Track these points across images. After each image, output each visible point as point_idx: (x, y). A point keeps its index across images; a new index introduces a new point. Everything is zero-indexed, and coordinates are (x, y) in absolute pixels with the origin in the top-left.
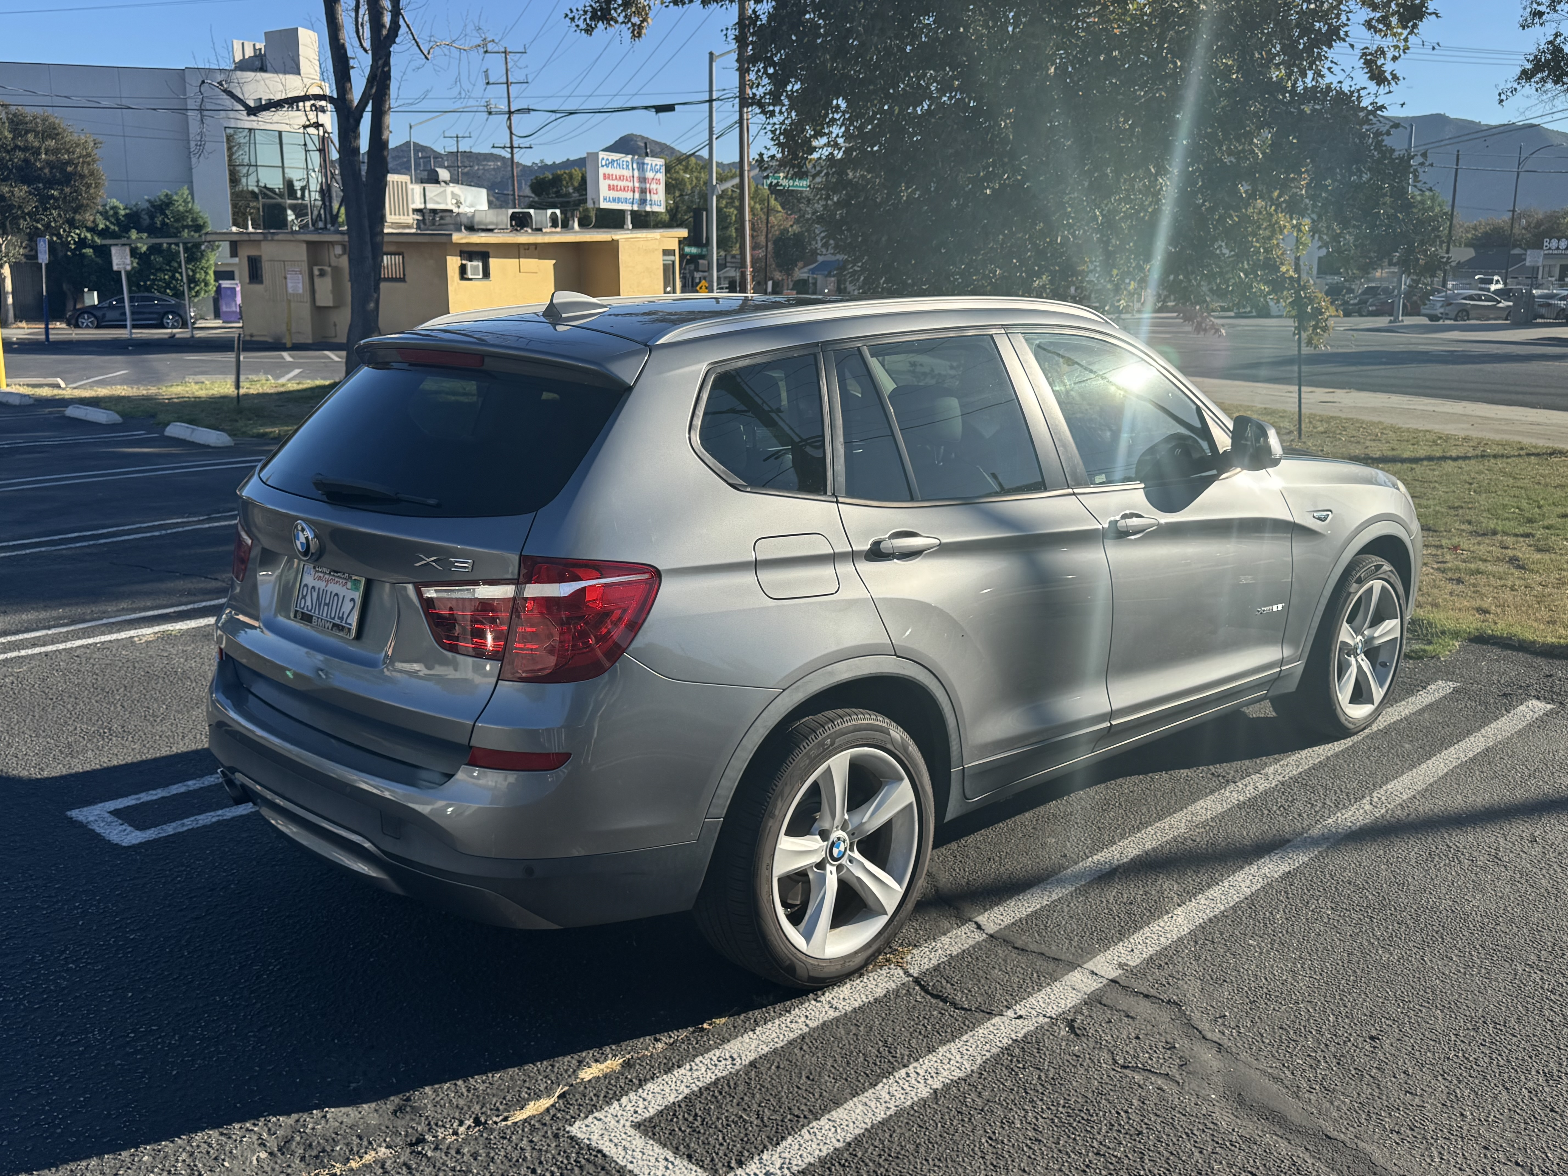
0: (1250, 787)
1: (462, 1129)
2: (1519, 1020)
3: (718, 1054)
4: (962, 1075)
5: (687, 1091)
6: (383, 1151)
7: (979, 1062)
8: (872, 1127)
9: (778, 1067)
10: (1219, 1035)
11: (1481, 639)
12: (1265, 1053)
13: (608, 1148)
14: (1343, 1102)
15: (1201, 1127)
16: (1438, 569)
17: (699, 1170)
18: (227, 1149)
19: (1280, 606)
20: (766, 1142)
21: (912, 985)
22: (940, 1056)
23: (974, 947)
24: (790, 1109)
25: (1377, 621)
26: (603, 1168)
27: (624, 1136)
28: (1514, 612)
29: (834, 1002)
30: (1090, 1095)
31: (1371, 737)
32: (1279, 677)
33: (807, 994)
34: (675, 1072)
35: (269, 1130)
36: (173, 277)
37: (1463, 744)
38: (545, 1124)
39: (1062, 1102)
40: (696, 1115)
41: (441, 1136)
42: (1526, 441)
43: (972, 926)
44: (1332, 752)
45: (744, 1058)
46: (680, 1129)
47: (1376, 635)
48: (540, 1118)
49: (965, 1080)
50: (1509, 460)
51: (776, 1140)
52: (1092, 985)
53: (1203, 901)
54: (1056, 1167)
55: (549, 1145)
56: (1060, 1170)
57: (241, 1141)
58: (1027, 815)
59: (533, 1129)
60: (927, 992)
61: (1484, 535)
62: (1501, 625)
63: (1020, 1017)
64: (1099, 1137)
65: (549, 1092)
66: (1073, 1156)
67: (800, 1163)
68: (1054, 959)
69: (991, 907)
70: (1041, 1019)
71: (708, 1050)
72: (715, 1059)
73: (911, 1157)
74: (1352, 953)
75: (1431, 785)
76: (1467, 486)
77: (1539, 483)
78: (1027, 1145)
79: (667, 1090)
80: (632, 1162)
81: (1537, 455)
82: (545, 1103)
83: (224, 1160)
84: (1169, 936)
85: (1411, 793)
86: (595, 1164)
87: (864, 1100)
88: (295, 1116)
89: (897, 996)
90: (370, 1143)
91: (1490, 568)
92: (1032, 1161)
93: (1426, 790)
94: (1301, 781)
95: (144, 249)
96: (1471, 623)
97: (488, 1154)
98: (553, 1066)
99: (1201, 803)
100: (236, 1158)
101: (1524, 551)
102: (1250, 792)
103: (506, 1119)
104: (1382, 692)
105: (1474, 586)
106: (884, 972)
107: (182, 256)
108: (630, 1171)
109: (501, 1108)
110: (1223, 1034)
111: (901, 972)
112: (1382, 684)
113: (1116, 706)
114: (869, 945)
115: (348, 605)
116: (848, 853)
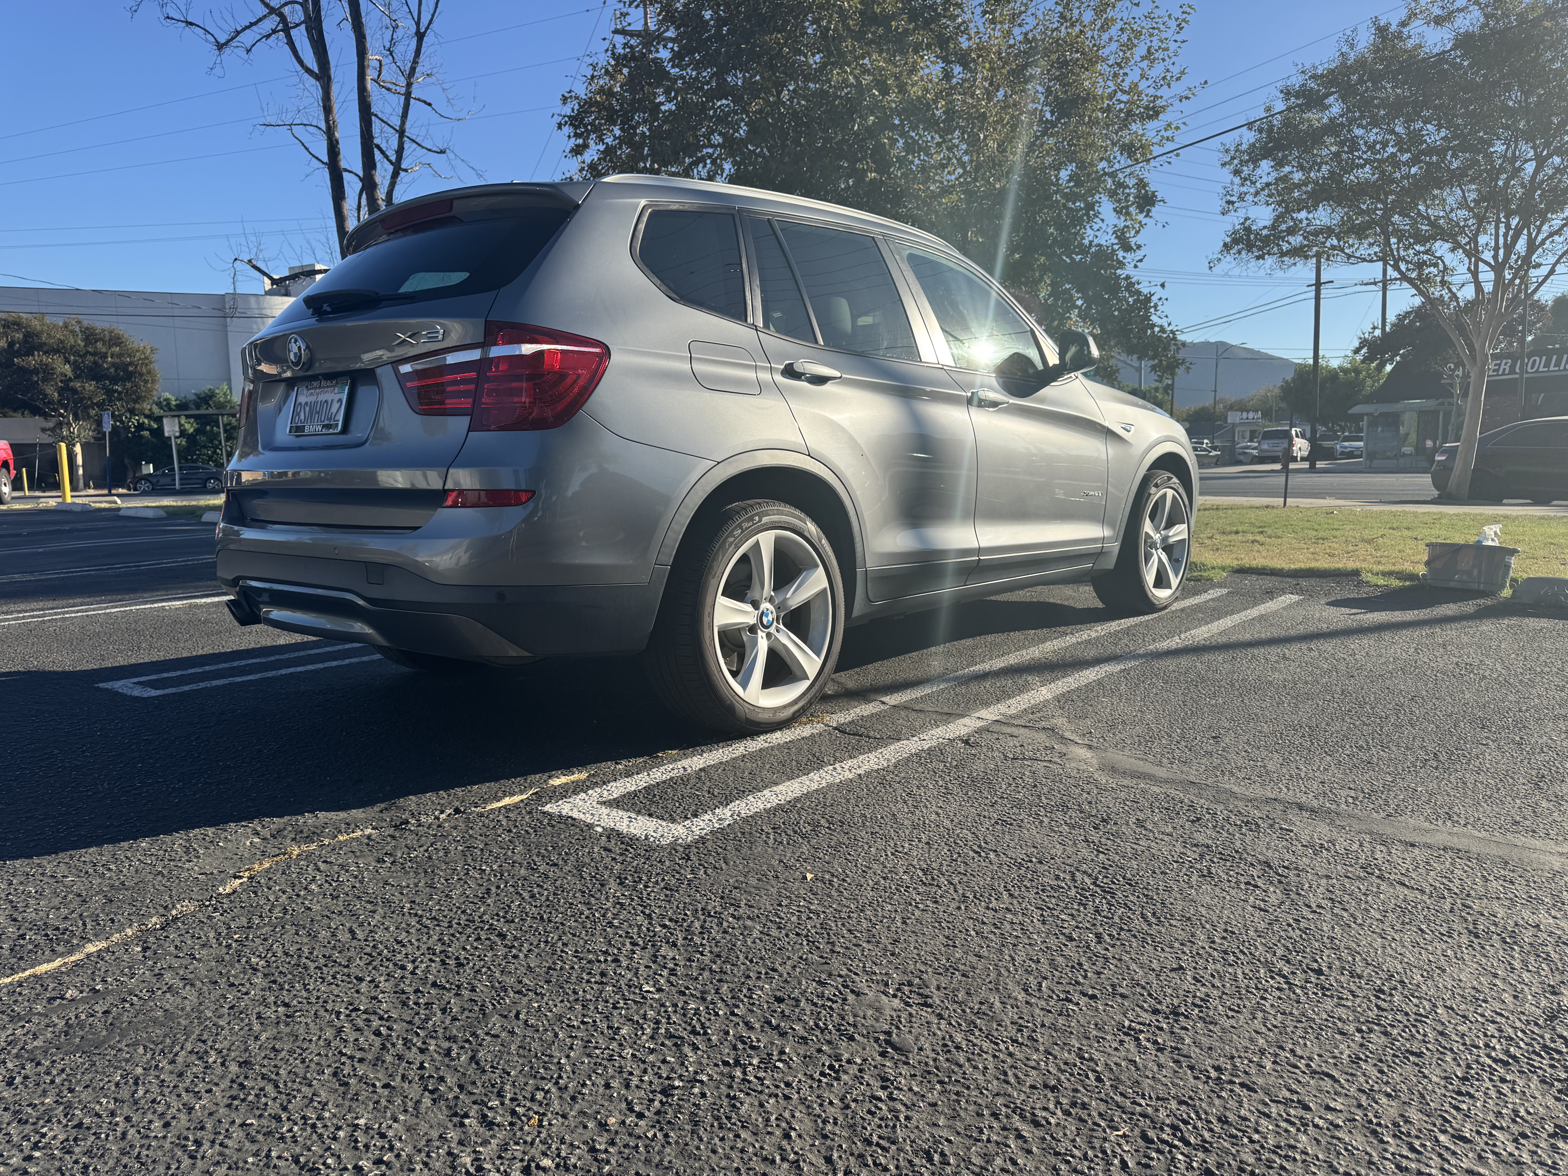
0: (1085, 635)
1: (443, 816)
2: (1328, 724)
3: (671, 766)
4: (880, 767)
5: (646, 784)
6: (369, 830)
7: (894, 761)
8: (808, 793)
9: (724, 770)
10: (1088, 742)
11: (1242, 571)
13: (575, 814)
14: (1200, 767)
15: (1085, 782)
17: (659, 821)
18: (222, 836)
19: (1100, 494)
20: (717, 804)
21: (832, 730)
22: (860, 760)
23: (880, 712)
24: (736, 788)
25: (1170, 525)
26: (573, 825)
27: (591, 809)
29: (767, 741)
30: (988, 772)
31: (1172, 612)
32: (1102, 553)
33: (744, 738)
34: (634, 777)
35: (264, 825)
36: (215, 452)
38: (519, 808)
39: (965, 775)
40: (655, 795)
41: (423, 820)
43: (877, 703)
44: (1145, 620)
45: (694, 767)
46: (641, 802)
47: (1170, 535)
48: (515, 805)
49: (883, 769)
51: (726, 802)
52: (981, 723)
53: (1060, 684)
55: (523, 817)
57: (236, 832)
59: (509, 811)
60: (844, 732)
62: (1254, 563)
63: (924, 740)
65: (522, 792)
67: (748, 812)
68: (947, 714)
69: (892, 694)
70: (941, 740)
71: (662, 766)
72: (668, 769)
75: (1224, 630)
79: (628, 785)
80: (599, 821)
82: (519, 798)
83: (219, 842)
84: (1037, 699)
85: (1209, 634)
86: (565, 824)
87: (800, 781)
88: (288, 817)
89: (821, 735)
90: (357, 826)
93: (1221, 633)
94: (1124, 632)
95: (191, 430)
96: (1232, 564)
97: (467, 826)
98: (526, 780)
99: (1049, 643)
100: (230, 841)
102: (1085, 637)
103: (484, 808)
104: (1178, 581)
106: (807, 727)
107: (222, 436)
108: (598, 825)
109: (479, 802)
110: (1091, 741)
111: (822, 725)
112: (1177, 576)
113: (982, 545)
114: (795, 702)
115: (336, 406)
116: (775, 623)
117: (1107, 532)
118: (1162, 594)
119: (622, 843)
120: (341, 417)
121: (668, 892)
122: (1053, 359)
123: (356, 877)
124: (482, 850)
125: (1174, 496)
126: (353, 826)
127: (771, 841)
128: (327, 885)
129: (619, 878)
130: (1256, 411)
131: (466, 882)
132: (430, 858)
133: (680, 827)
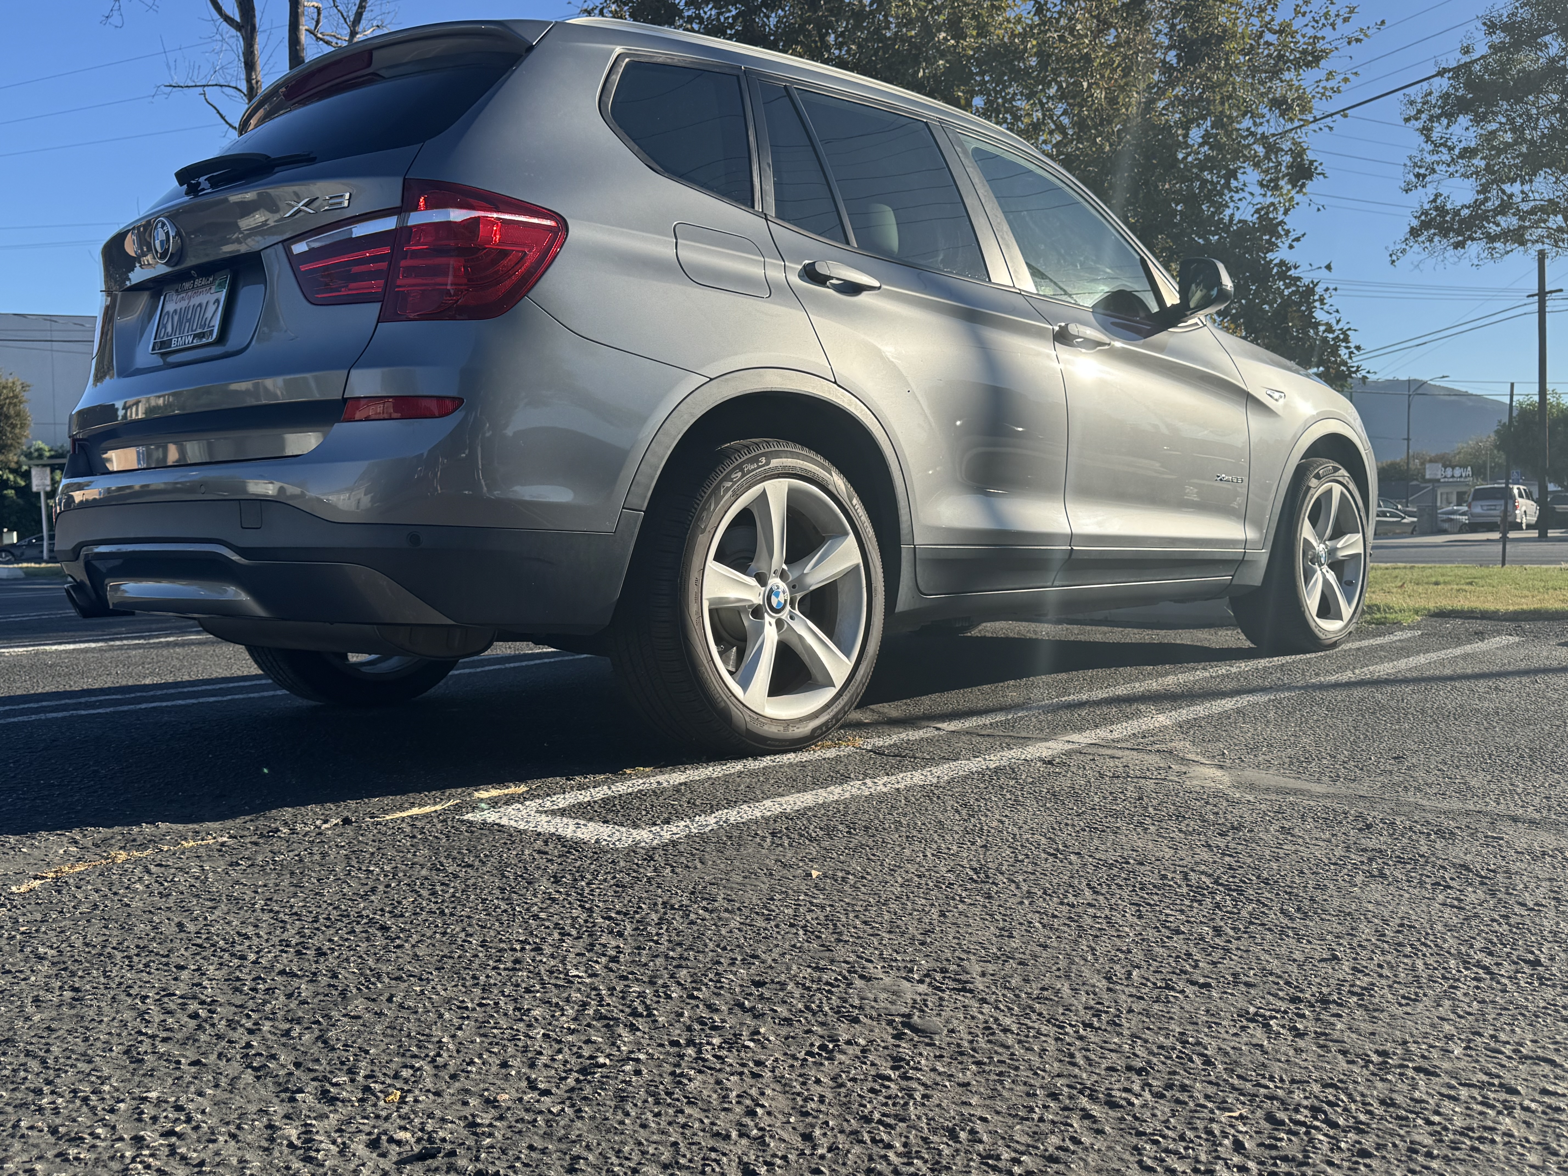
1: (326, 825)
3: (641, 781)
4: (927, 783)
5: (604, 796)
6: (225, 839)
7: (946, 778)
8: (824, 803)
9: (712, 784)
10: (1219, 762)
12: (1275, 768)
13: (504, 822)
17: (617, 827)
18: (28, 843)
20: (699, 812)
21: (866, 752)
22: (900, 777)
23: (933, 736)
24: (726, 799)
25: (1338, 533)
26: (500, 830)
27: (527, 817)
29: (777, 760)
32: (1243, 562)
34: (591, 790)
35: (85, 834)
38: (429, 817)
40: (615, 805)
43: (930, 729)
45: (672, 781)
46: (595, 811)
47: (1339, 546)
48: (425, 814)
49: (931, 785)
51: (711, 811)
52: (1070, 746)
53: (1184, 712)
54: (1045, 814)
55: (434, 825)
57: (47, 840)
59: (416, 819)
60: (882, 754)
63: (991, 760)
65: (437, 803)
66: (1063, 810)
67: (739, 819)
68: (1024, 738)
69: (951, 721)
70: (1014, 760)
71: (629, 781)
72: (638, 783)
73: (871, 813)
75: (1414, 667)
79: (581, 796)
80: (535, 827)
82: (432, 808)
83: (21, 849)
84: (1150, 725)
86: (490, 830)
87: (814, 793)
89: (849, 757)
90: (210, 834)
93: (1410, 669)
94: (1277, 668)
97: (357, 833)
98: (444, 793)
99: (1171, 677)
100: (38, 848)
102: (1223, 672)
104: (1351, 611)
106: (832, 749)
108: (533, 831)
109: (377, 812)
110: (1224, 762)
111: (851, 748)
112: (1349, 602)
113: (1076, 530)
114: (815, 716)
115: (212, 308)
116: (788, 607)
117: (1251, 534)
118: (1330, 627)
119: (564, 846)
120: (216, 322)
121: (619, 889)
122: (1171, 298)
123: (197, 878)
124: (372, 853)
125: (1342, 493)
126: (203, 835)
127: (767, 844)
128: (156, 885)
129: (554, 876)
130: (1464, 467)
131: (345, 882)
132: (301, 861)
133: (644, 832)
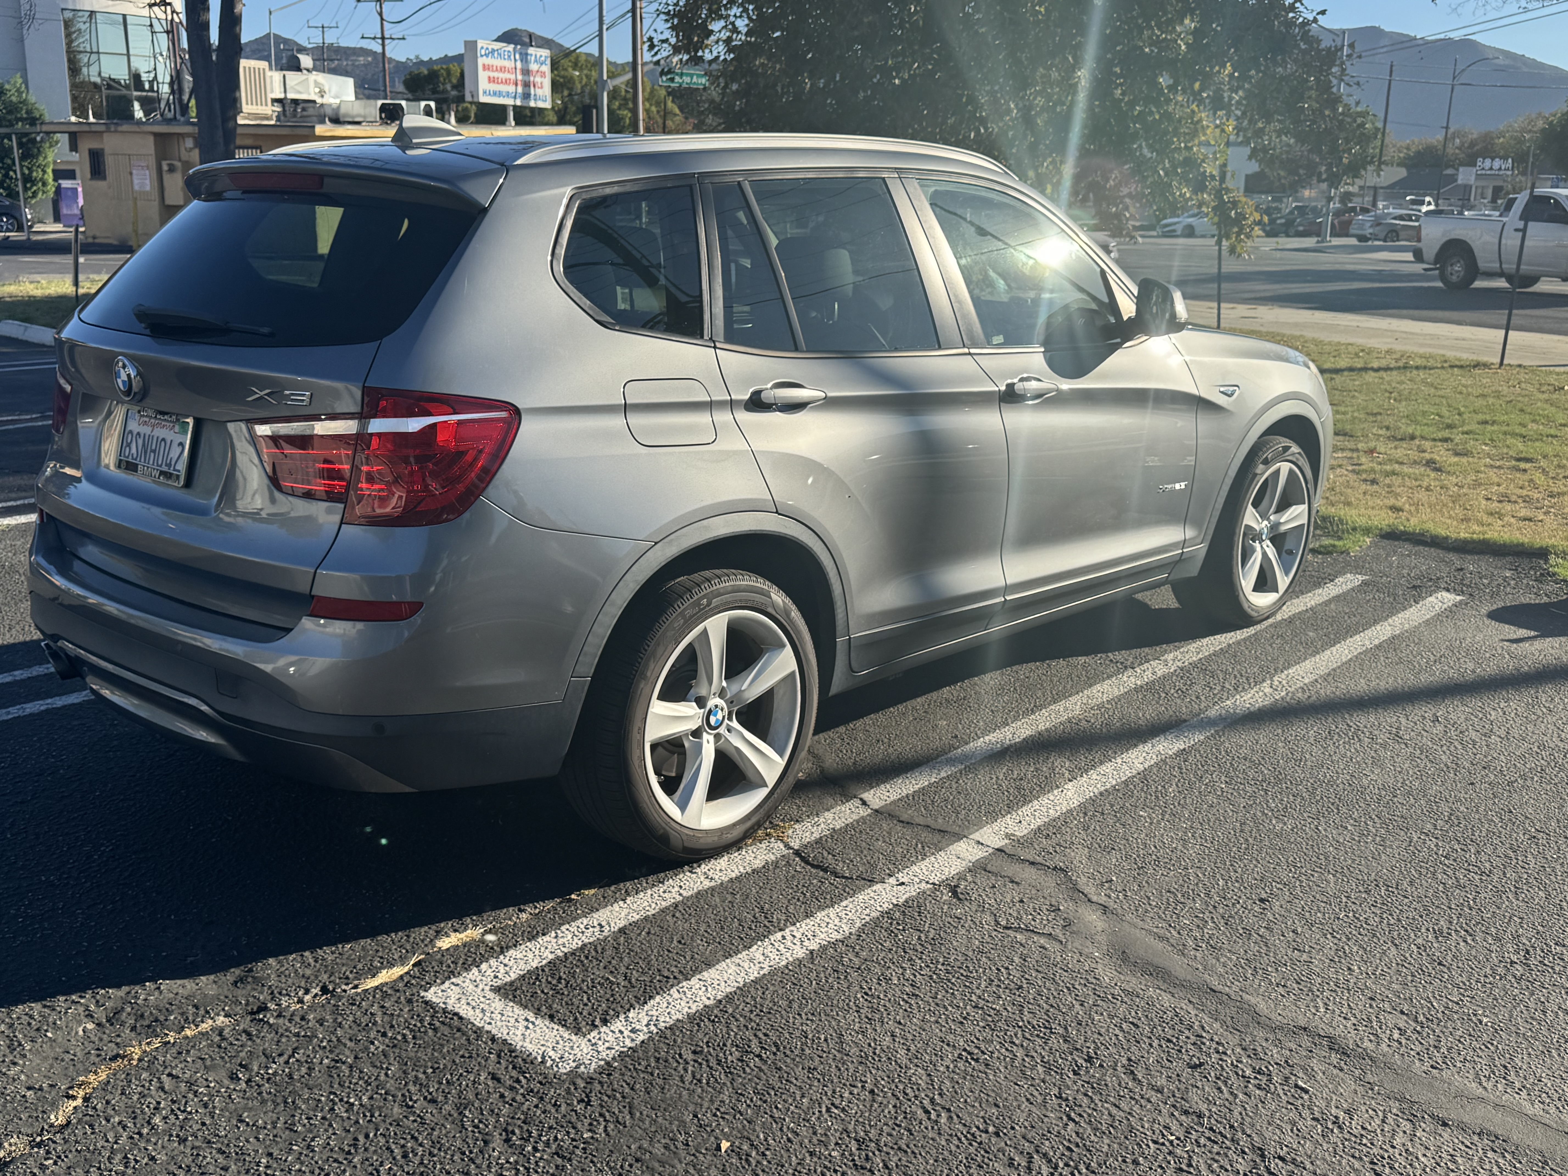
0: (1149, 673)
1: (307, 998)
3: (585, 921)
4: (839, 937)
5: (551, 956)
6: (221, 1020)
7: (858, 925)
8: (744, 986)
9: (648, 933)
10: (1105, 898)
11: (1392, 536)
12: (1152, 915)
13: (464, 1011)
14: (1230, 959)
15: (1082, 982)
16: (1353, 471)
17: (561, 1029)
18: (51, 1020)
19: (1183, 485)
20: (633, 1001)
21: (792, 857)
22: (818, 921)
23: (858, 821)
24: (659, 970)
25: (1282, 507)
26: (459, 1030)
27: (482, 999)
28: (1429, 510)
29: (710, 874)
30: (970, 954)
31: (1274, 626)
32: (1180, 560)
33: (682, 867)
34: (540, 940)
35: (97, 1002)
37: (1369, 632)
38: (398, 991)
39: (941, 960)
40: (560, 978)
41: (284, 1004)
42: (1450, 354)
43: (857, 803)
44: (1234, 640)
45: (613, 925)
46: (543, 992)
47: (1282, 521)
48: (393, 985)
49: (843, 942)
50: (1432, 372)
51: (644, 998)
52: (978, 854)
53: (1094, 777)
54: (933, 1019)
55: (401, 1010)
56: (937, 1022)
57: (66, 1013)
58: (919, 700)
59: (385, 995)
60: (807, 862)
61: (1401, 439)
62: (1414, 521)
63: (903, 884)
64: (978, 992)
65: (403, 960)
66: (950, 1008)
67: (668, 1019)
68: (940, 831)
69: (878, 785)
70: (923, 884)
71: (575, 919)
72: (582, 926)
73: (783, 1012)
74: (1244, 823)
75: (1334, 670)
76: (1387, 395)
77: (1461, 393)
78: (904, 1000)
79: (530, 955)
80: (490, 1023)
81: (1461, 367)
82: (398, 971)
83: (46, 1031)
84: (1058, 808)
85: (1312, 677)
86: (450, 1026)
87: (737, 961)
88: (125, 989)
89: (776, 867)
90: (207, 1012)
91: (1406, 469)
92: (908, 1014)
93: (1329, 674)
94: (1202, 666)
96: (1384, 519)
97: (335, 1020)
98: (408, 936)
99: (1098, 687)
100: (60, 1028)
101: (1441, 454)
102: (1148, 676)
103: (356, 987)
104: (1288, 580)
105: (1389, 486)
106: (763, 845)
107: (16, 152)
108: (487, 1032)
109: (350, 976)
110: (1109, 897)
111: (781, 846)
112: (1287, 574)
113: (1009, 582)
114: (748, 817)
115: (176, 450)
116: (726, 721)
118: (1264, 600)
119: (514, 1068)
120: (182, 468)
121: (559, 1161)
122: (1129, 308)
123: (206, 1106)
124: (351, 1067)
126: (202, 1012)
127: (688, 1077)
128: (172, 1117)
129: (505, 1130)
130: (1505, 158)
131: (330, 1125)
132: (290, 1076)
133: (583, 1042)
